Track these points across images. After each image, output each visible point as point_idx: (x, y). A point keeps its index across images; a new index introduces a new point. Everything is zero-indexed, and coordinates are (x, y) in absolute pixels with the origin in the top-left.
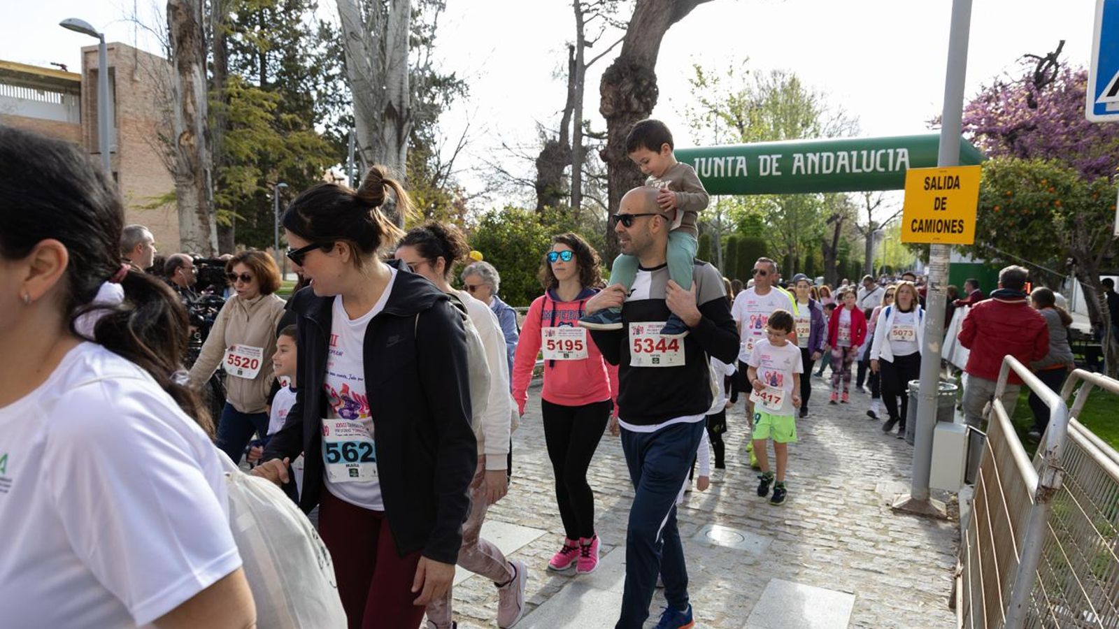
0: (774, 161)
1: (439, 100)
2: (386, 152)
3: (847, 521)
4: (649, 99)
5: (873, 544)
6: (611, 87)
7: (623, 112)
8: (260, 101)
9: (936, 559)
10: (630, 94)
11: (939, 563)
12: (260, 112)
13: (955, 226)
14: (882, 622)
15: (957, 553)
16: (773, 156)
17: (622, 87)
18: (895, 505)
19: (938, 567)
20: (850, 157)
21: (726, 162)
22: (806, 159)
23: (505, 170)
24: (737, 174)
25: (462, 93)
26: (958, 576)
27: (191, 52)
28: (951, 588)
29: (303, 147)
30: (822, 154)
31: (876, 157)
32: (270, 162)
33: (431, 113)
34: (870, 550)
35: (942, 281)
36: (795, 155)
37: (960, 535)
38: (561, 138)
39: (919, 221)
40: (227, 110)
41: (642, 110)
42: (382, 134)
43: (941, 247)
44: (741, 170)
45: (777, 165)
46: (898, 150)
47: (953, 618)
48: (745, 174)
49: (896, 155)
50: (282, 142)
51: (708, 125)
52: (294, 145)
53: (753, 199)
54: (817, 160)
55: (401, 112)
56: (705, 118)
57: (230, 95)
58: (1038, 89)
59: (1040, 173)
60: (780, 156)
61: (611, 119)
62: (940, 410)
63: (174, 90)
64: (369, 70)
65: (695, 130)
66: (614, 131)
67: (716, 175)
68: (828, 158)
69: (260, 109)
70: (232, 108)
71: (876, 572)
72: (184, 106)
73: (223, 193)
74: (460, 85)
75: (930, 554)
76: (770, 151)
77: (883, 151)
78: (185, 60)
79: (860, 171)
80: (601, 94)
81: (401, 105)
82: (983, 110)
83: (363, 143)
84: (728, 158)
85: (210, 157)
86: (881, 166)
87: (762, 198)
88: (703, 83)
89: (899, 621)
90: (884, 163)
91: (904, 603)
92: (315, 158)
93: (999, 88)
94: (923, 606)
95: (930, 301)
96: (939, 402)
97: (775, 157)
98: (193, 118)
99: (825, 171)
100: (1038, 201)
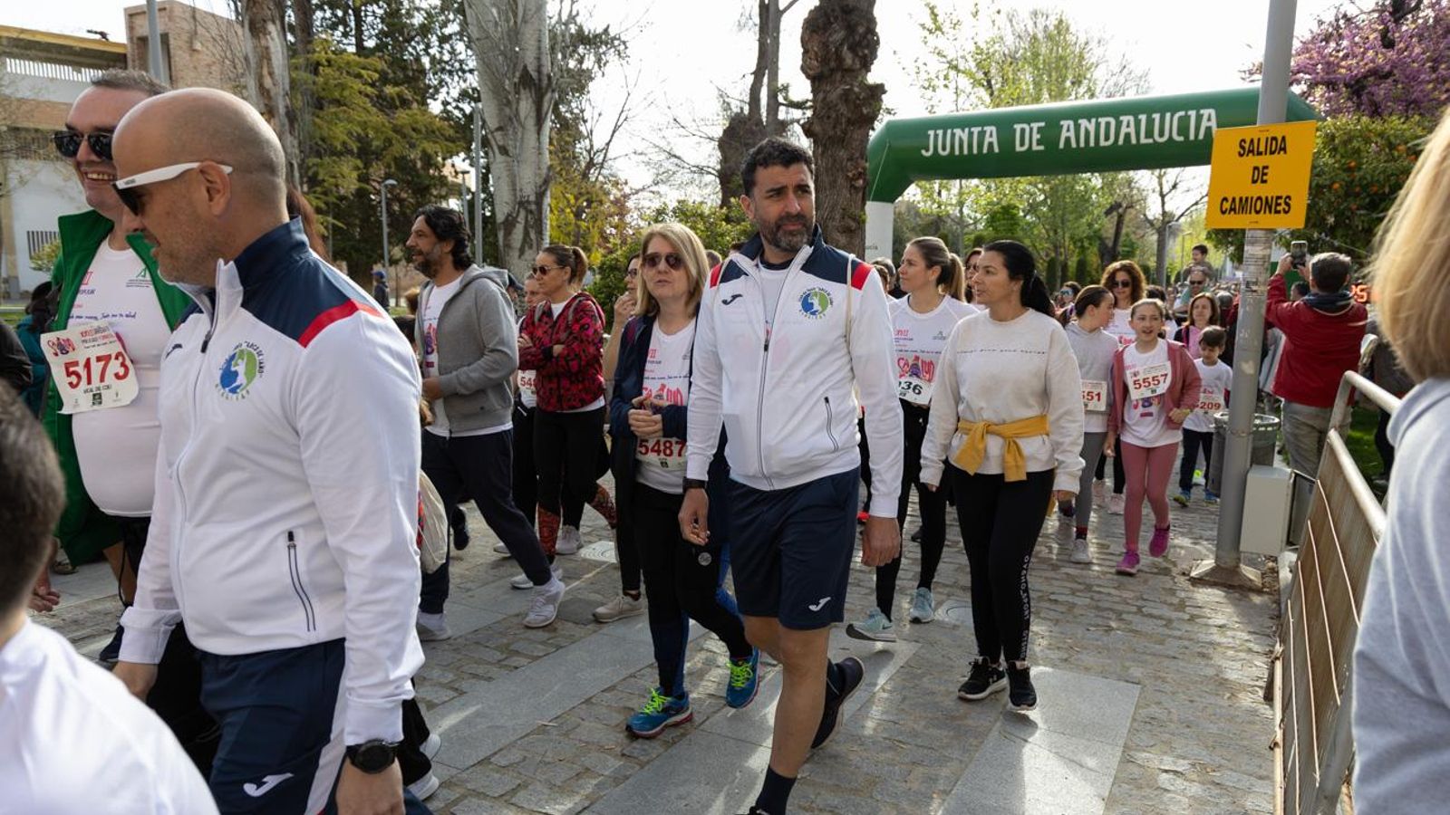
0: (1035, 130)
1: (589, 63)
2: (523, 134)
3: (1132, 595)
4: (866, 51)
5: (1164, 623)
6: (814, 35)
7: (832, 70)
8: (357, 70)
9: (1247, 641)
10: (841, 44)
11: (1251, 645)
12: (358, 85)
13: (1280, 204)
14: (1175, 718)
15: (1275, 632)
16: (1032, 125)
17: (830, 35)
18: (1193, 574)
19: (1250, 650)
20: (1138, 123)
21: (971, 134)
22: (1077, 127)
23: (677, 154)
24: (985, 151)
25: (619, 54)
26: (1277, 658)
27: (265, 7)
28: (1266, 676)
29: (414, 130)
30: (1100, 120)
31: (1172, 121)
32: (373, 153)
33: (580, 81)
34: (1161, 630)
35: (1261, 279)
36: (1062, 123)
37: (1280, 611)
38: (750, 109)
39: (1230, 200)
40: (314, 83)
41: (858, 66)
42: (517, 109)
43: (1260, 234)
44: (991, 144)
45: (1039, 136)
46: (1202, 112)
47: (1269, 713)
48: (996, 150)
49: (1199, 118)
50: (387, 124)
51: (946, 86)
52: (402, 127)
53: (1007, 184)
54: (1092, 128)
55: (540, 80)
56: (941, 77)
57: (318, 64)
58: (1397, 21)
59: (1396, 137)
60: (1043, 124)
61: (816, 80)
62: (1255, 451)
63: (246, 59)
64: (496, 24)
65: (929, 93)
66: (821, 96)
67: (957, 152)
68: (1108, 124)
69: (358, 80)
70: (320, 80)
71: (1167, 657)
72: (260, 78)
73: (315, 192)
74: (616, 43)
75: (1239, 633)
76: (1028, 118)
77: (1182, 113)
78: (259, 17)
79: (1151, 141)
80: (803, 46)
81: (539, 71)
82: (1318, 52)
83: (492, 123)
84: (973, 129)
85: (296, 143)
86: (1179, 134)
87: (1019, 182)
88: (939, 29)
89: (1199, 717)
90: (1183, 129)
91: (1205, 695)
92: (431, 144)
93: (1342, 22)
94: (1229, 698)
95: (1244, 307)
96: (1254, 440)
97: (1035, 126)
98: (272, 94)
99: (1103, 143)
100: (1392, 175)
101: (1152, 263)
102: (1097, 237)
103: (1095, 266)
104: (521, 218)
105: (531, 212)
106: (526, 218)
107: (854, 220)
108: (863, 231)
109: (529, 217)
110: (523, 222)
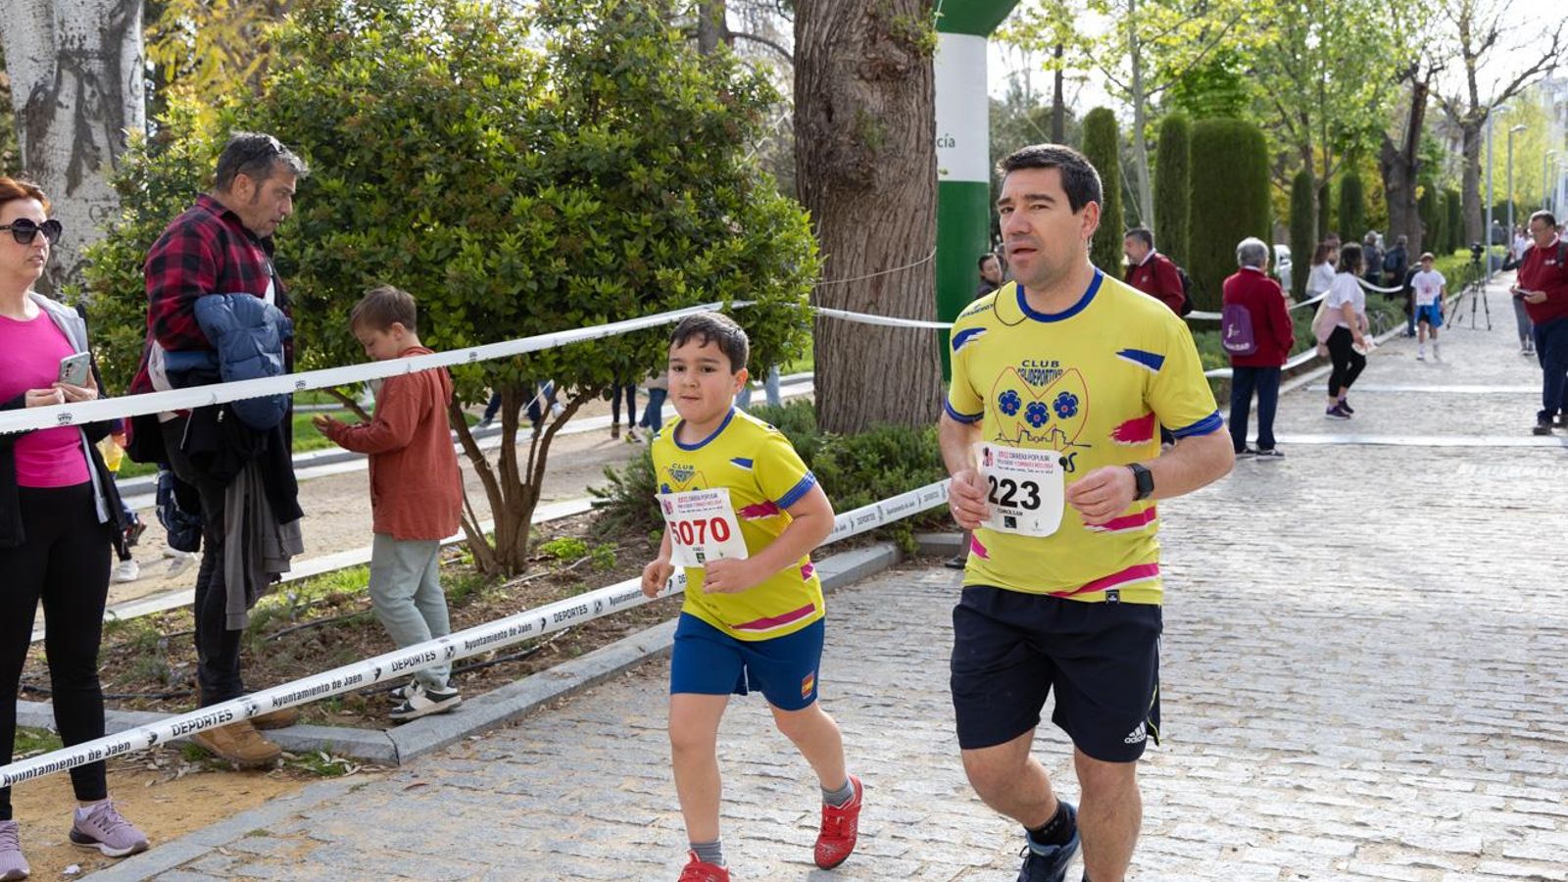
101: (1456, 185)
102: (1374, 131)
103: (1371, 191)
104: (67, 96)
105: (91, 78)
106: (80, 92)
107: (902, 43)
108: (929, 76)
109: (88, 90)
110: (72, 104)
